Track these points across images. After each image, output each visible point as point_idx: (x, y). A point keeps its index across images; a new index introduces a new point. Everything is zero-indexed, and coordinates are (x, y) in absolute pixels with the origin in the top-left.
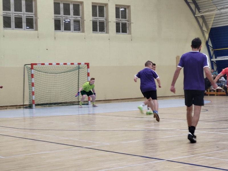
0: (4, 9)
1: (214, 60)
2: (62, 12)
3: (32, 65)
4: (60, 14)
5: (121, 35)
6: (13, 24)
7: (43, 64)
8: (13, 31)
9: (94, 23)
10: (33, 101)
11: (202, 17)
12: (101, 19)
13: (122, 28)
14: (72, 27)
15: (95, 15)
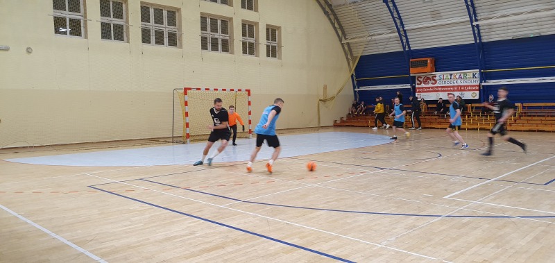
0: (142, 21)
1: (357, 90)
2: (209, 28)
3: (186, 89)
4: (206, 31)
5: (271, 59)
6: (153, 39)
7: (199, 89)
8: (152, 47)
9: (244, 44)
10: (188, 134)
11: (348, 44)
12: (252, 40)
13: (272, 52)
14: (220, 47)
15: (244, 35)
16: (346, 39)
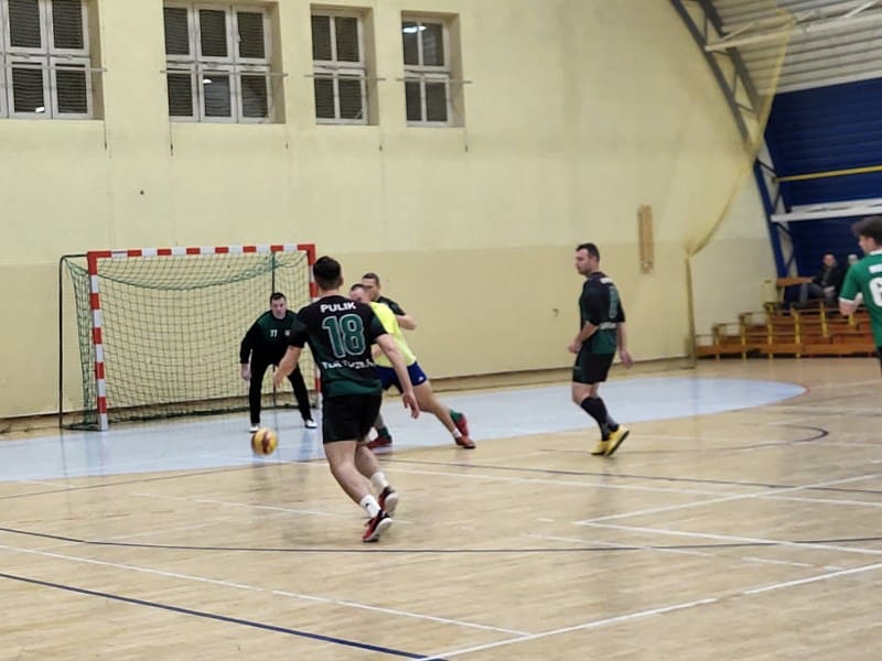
2: (195, 44)
4: (187, 52)
9: (323, 84)
10: (101, 401)
11: (733, 54)
14: (237, 104)
15: (320, 51)
16: (722, 34)
